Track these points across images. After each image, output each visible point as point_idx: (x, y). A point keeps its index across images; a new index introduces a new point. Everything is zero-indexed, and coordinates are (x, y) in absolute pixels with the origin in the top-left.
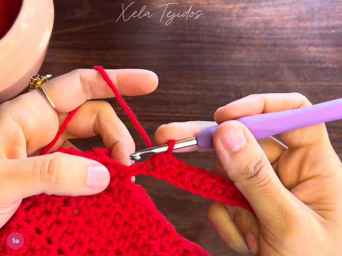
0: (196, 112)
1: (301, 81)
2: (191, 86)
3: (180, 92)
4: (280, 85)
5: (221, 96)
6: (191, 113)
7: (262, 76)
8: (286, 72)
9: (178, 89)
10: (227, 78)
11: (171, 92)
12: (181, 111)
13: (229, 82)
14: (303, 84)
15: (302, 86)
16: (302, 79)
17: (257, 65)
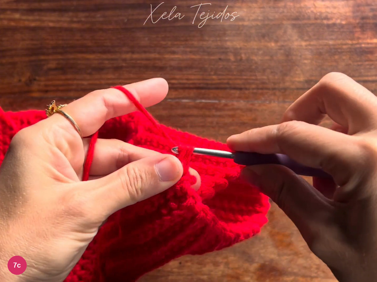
0: (193, 77)
1: (306, 41)
2: (188, 50)
3: (176, 56)
4: (283, 46)
5: (220, 59)
6: (187, 79)
7: (263, 36)
8: (290, 31)
9: (174, 53)
10: (227, 39)
11: (167, 56)
12: (178, 77)
13: (229, 44)
14: (308, 43)
15: (306, 46)
16: (306, 38)
17: (259, 24)
